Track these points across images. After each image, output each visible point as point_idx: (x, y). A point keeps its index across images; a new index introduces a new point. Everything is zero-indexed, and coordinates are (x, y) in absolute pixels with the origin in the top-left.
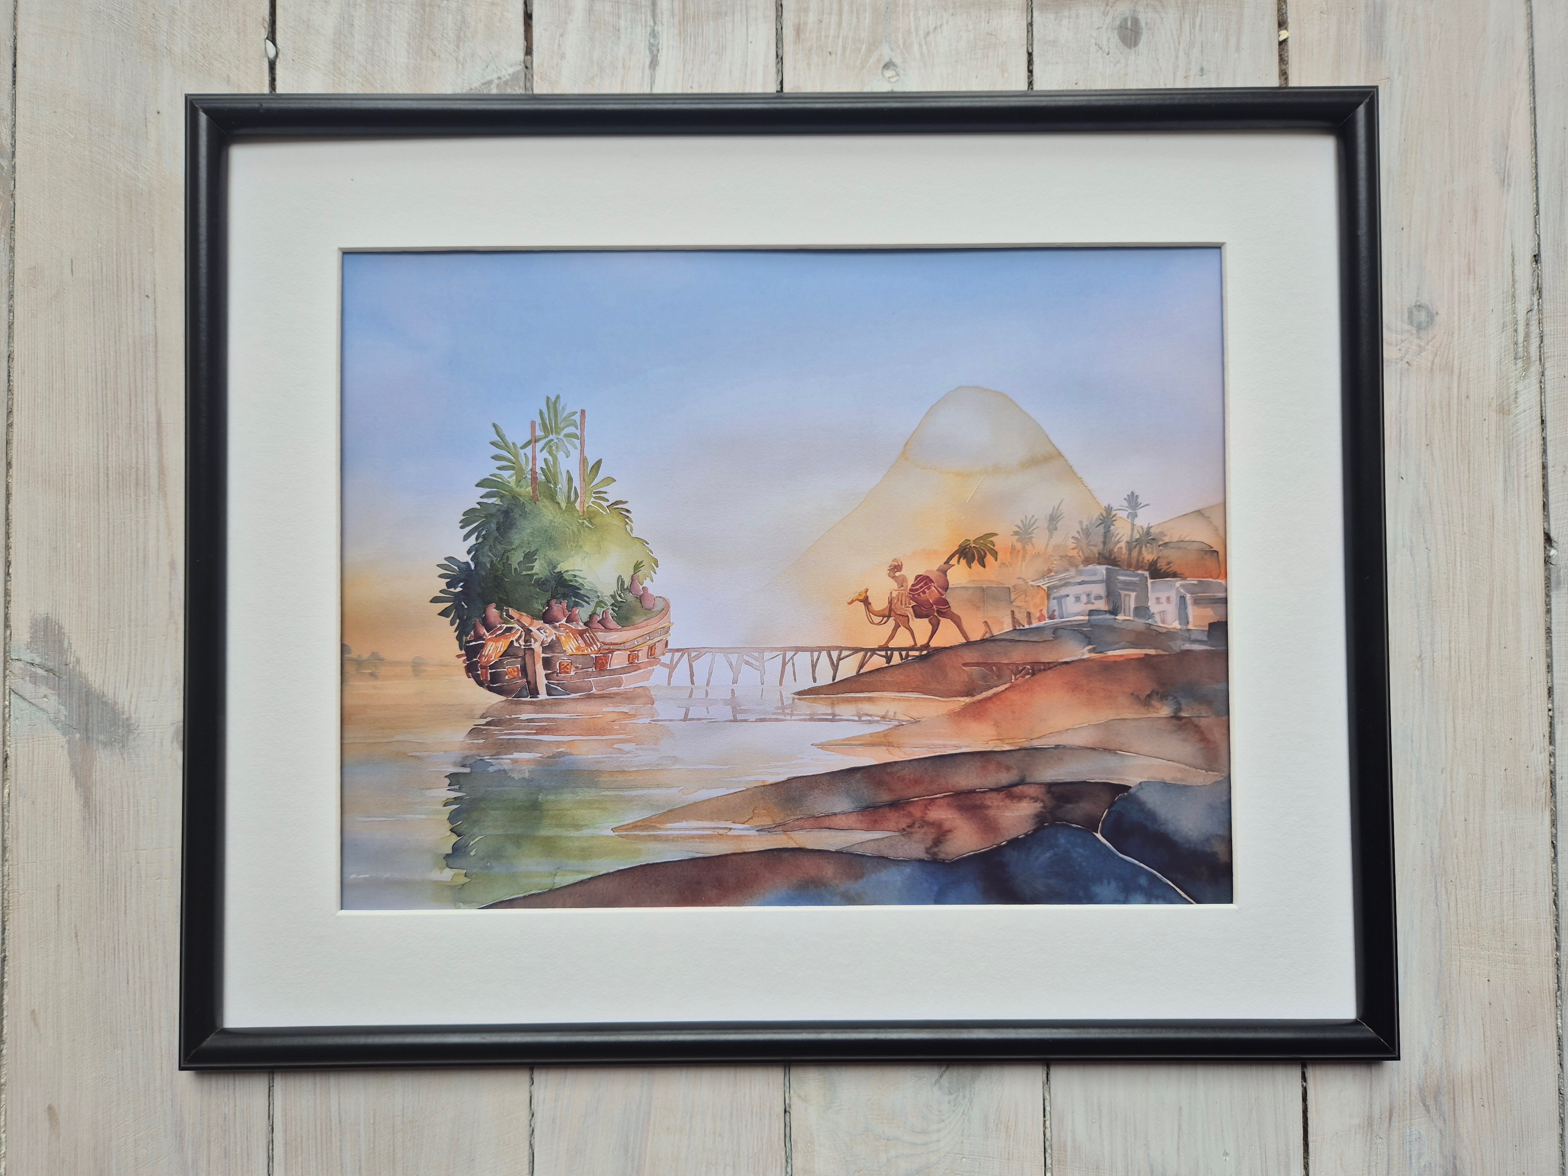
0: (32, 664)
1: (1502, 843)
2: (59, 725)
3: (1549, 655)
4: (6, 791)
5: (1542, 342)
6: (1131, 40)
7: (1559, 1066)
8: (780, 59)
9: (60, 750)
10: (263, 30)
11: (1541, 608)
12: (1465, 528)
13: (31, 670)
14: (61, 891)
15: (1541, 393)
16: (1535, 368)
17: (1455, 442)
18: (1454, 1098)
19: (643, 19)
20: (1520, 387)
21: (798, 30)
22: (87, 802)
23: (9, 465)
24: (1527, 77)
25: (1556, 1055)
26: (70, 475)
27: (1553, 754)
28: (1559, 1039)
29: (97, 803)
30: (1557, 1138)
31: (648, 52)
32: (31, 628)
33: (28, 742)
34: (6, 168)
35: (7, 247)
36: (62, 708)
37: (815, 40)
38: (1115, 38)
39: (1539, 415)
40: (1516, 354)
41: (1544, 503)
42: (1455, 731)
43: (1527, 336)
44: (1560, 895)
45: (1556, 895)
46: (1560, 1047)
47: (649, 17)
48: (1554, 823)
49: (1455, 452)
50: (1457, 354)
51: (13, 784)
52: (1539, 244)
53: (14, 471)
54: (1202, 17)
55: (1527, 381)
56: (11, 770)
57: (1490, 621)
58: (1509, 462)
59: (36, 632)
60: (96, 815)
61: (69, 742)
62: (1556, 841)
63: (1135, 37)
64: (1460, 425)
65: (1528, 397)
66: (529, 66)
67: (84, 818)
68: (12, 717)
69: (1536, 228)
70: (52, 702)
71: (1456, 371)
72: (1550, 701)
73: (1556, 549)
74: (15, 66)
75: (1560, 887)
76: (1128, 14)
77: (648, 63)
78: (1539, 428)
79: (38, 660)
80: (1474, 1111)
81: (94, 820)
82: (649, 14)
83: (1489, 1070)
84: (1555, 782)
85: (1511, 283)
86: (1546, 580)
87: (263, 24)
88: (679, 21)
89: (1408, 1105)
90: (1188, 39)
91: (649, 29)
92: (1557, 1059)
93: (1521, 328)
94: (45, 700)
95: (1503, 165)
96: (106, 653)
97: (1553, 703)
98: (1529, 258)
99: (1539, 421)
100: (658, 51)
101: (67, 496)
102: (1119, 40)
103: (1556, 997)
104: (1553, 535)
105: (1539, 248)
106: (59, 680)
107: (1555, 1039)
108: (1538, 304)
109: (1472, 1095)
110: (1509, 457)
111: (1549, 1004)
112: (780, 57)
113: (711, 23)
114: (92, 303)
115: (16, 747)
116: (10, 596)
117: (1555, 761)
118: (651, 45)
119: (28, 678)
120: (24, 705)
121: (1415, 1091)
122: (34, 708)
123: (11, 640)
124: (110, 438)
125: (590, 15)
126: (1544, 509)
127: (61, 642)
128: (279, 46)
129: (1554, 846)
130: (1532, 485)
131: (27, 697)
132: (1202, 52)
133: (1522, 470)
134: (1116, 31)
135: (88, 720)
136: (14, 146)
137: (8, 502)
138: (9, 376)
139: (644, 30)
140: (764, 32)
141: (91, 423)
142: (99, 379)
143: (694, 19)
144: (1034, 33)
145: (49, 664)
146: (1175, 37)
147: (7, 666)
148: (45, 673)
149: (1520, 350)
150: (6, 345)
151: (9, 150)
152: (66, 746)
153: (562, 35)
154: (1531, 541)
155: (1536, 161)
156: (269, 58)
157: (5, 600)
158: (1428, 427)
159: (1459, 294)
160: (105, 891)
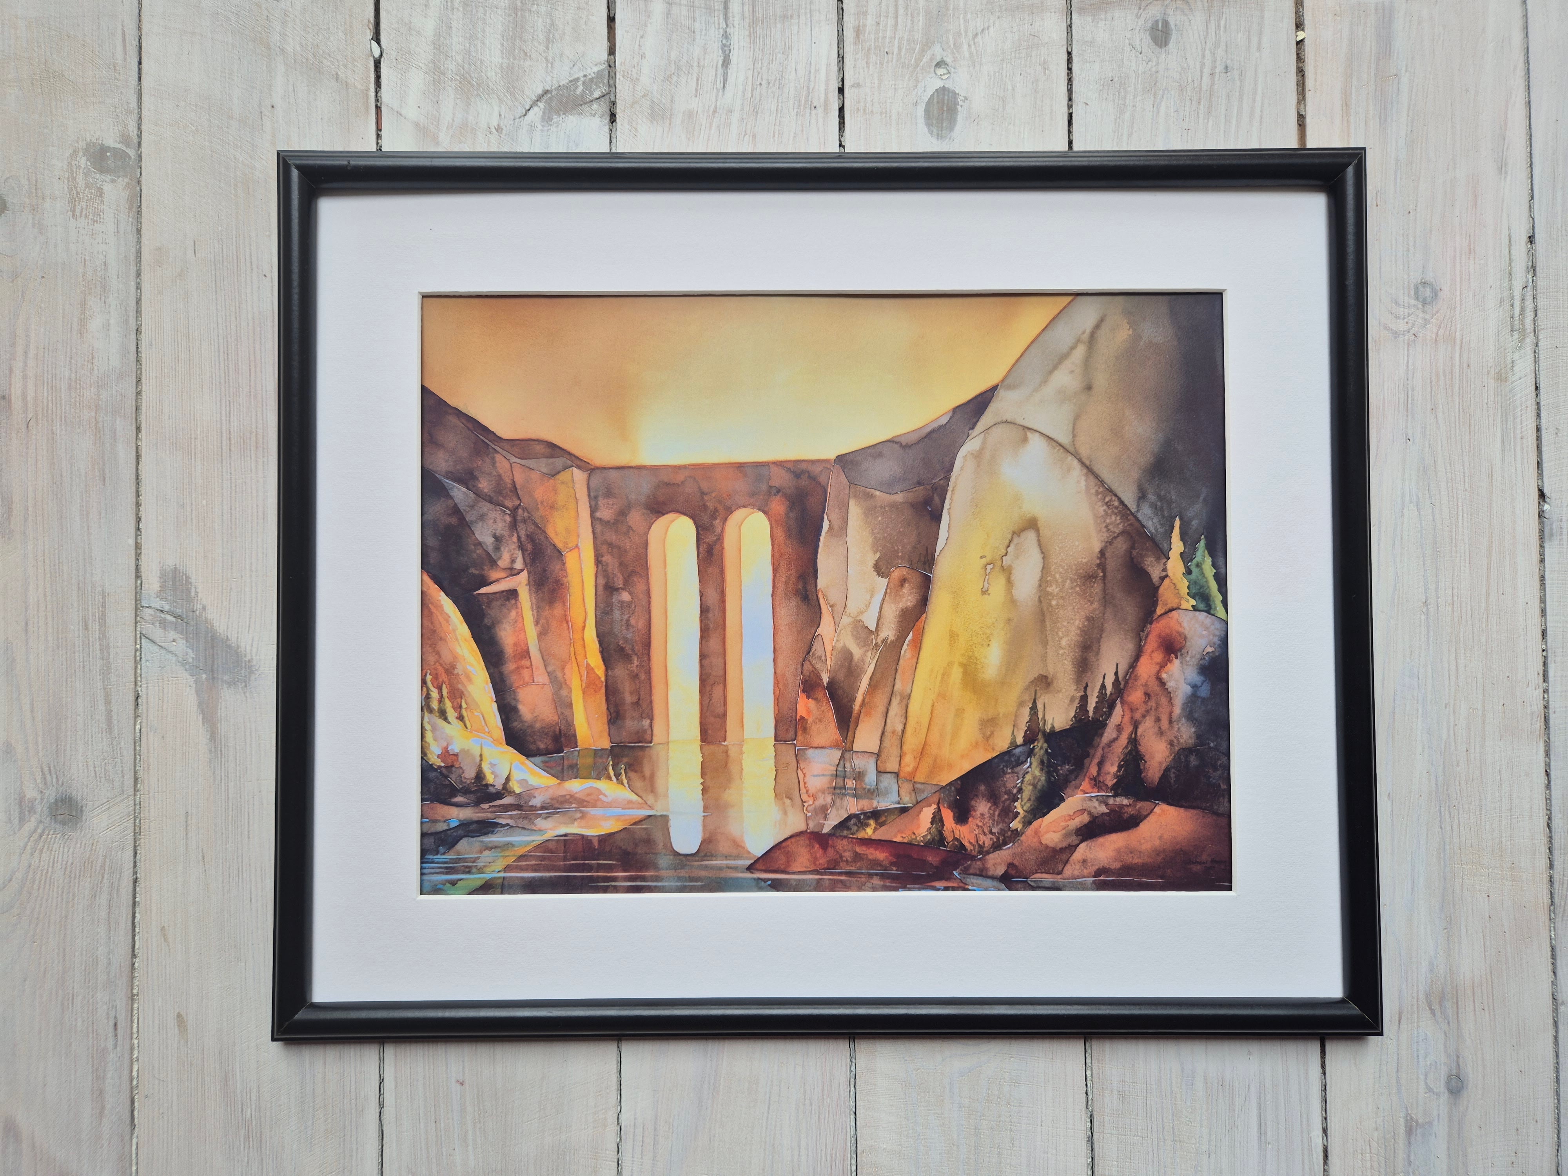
0: (162, 611)
1: (1500, 772)
2: (187, 667)
3: (1543, 601)
4: (138, 727)
5: (1536, 316)
6: (1162, 40)
7: (1552, 973)
8: (841, 58)
9: (188, 689)
10: (368, 31)
11: (1536, 558)
12: (1467, 484)
13: (160, 617)
14: (189, 817)
15: (1535, 362)
16: (1530, 340)
17: (1457, 407)
18: (1457, 1003)
19: (717, 22)
20: (1516, 356)
21: (858, 32)
22: (213, 736)
23: (138, 429)
24: (1523, 73)
25: (1550, 964)
26: (195, 438)
27: (1546, 691)
28: (1553, 949)
29: (222, 737)
30: (1551, 1040)
31: (720, 51)
32: (160, 578)
33: (158, 682)
34: (133, 157)
35: (134, 229)
36: (190, 651)
37: (873, 41)
38: (1147, 39)
39: (1534, 383)
40: (1513, 326)
41: (1538, 462)
42: (1457, 670)
43: (1523, 310)
44: (1553, 818)
45: (1550, 819)
46: (1553, 956)
47: (722, 20)
48: (1547, 754)
49: (1457, 416)
50: (1458, 326)
51: (144, 720)
52: (1533, 227)
53: (143, 434)
54: (1226, 19)
55: (1523, 351)
56: (142, 708)
57: (1489, 569)
58: (1506, 424)
59: (165, 581)
60: (221, 748)
61: (196, 682)
62: (1550, 769)
63: (1166, 38)
64: (1461, 391)
65: (1524, 366)
66: (613, 65)
67: (210, 751)
68: (143, 660)
69: (1530, 211)
70: (180, 646)
71: (1458, 341)
72: (1544, 643)
73: (1549, 504)
74: (140, 63)
75: (1553, 812)
76: (1159, 16)
77: (721, 62)
78: (1534, 394)
79: (167, 608)
80: (1475, 1014)
81: (219, 752)
82: (722, 17)
83: (1489, 977)
84: (1549, 716)
85: (1508, 262)
86: (1540, 532)
87: (368, 25)
88: (749, 24)
89: (1416, 1009)
90: (1214, 40)
91: (721, 31)
92: (1550, 967)
93: (1517, 303)
94: (174, 643)
95: (1501, 154)
96: (230, 600)
97: (1546, 644)
98: (1524, 238)
99: (1534, 387)
100: (730, 50)
101: (193, 457)
102: (1150, 41)
103: (1550, 910)
104: (1546, 491)
105: (1533, 230)
106: (186, 626)
107: (1549, 949)
108: (1533, 281)
109: (1474, 999)
110: (1506, 420)
111: (1543, 918)
112: (841, 56)
113: (779, 25)
114: (214, 282)
115: (147, 687)
116: (140, 549)
117: (1548, 697)
118: (724, 45)
119: (157, 624)
120: (155, 648)
121: (1422, 996)
122: (164, 651)
123: (141, 589)
124: (232, 405)
125: (667, 18)
126: (1538, 467)
127: (188, 591)
128: (383, 46)
129: (1548, 774)
130: (1527, 446)
131: (157, 641)
132: (1226, 51)
133: (1518, 432)
134: (1148, 33)
135: (213, 662)
136: (140, 137)
137: (138, 464)
138: (137, 348)
139: (717, 33)
140: (829, 33)
141: (214, 392)
142: (222, 352)
143: (762, 21)
144: (1073, 34)
145: (178, 611)
146: (1202, 38)
147: (138, 613)
148: (174, 619)
149: (1517, 322)
150: (134, 320)
151: (135, 140)
152: (194, 686)
153: (642, 37)
154: (1526, 497)
155: (1531, 150)
156: (374, 57)
157: (136, 553)
158: (1433, 393)
159: (1461, 272)
160: (230, 817)
